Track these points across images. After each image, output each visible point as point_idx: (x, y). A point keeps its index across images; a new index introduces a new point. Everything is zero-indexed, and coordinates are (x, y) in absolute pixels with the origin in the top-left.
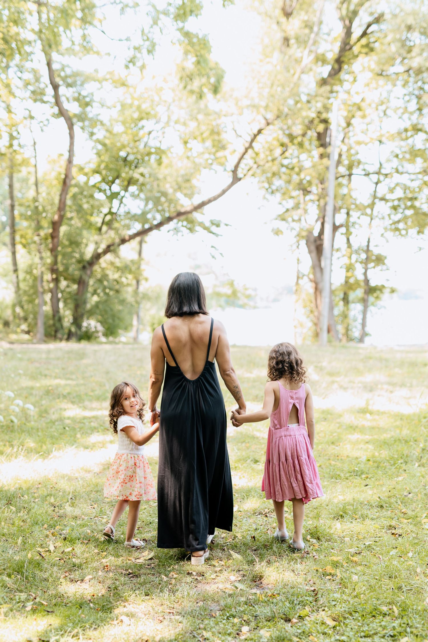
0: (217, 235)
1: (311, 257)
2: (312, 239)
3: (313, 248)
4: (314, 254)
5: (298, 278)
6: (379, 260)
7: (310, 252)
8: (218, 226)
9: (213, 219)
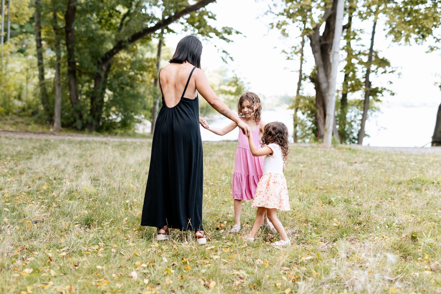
0: (228, 41)
1: (315, 57)
2: (317, 39)
3: (317, 48)
4: (318, 54)
5: (301, 79)
6: (384, 63)
7: (314, 52)
8: (229, 33)
9: (225, 26)
